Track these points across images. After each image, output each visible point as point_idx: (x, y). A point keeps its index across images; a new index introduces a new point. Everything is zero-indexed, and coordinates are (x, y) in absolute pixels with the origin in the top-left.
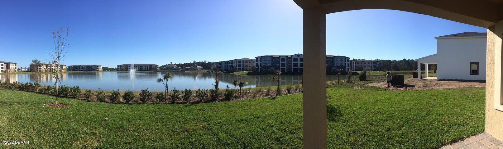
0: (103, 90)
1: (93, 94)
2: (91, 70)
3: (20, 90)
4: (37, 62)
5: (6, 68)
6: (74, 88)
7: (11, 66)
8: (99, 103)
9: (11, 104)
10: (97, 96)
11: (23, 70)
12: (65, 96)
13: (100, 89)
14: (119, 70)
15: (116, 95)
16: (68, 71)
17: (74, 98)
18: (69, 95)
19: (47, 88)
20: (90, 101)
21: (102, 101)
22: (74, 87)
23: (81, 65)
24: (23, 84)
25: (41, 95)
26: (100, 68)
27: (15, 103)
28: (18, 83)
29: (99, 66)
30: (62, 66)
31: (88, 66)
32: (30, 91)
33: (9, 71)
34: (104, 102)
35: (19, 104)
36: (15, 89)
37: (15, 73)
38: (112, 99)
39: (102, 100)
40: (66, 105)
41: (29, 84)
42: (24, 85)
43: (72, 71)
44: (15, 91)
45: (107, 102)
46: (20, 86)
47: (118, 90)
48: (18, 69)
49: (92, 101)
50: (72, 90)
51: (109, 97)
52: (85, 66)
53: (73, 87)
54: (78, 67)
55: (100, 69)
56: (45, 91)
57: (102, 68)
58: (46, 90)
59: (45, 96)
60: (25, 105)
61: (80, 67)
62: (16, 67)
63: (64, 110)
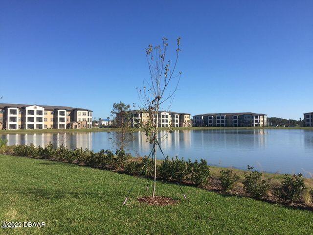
0: (260, 171)
1: (238, 178)
2: (242, 124)
3: (87, 165)
4: (123, 108)
5: (69, 120)
6: (196, 163)
7: (80, 116)
8: (250, 201)
9: (59, 196)
10: (245, 183)
11: (103, 123)
12: (178, 181)
13: (254, 170)
14: (308, 125)
15: (294, 187)
16: (194, 126)
17: (196, 186)
18: (185, 177)
19: (140, 162)
20: (229, 195)
21: (257, 198)
22: (196, 161)
23: (220, 114)
24: (94, 153)
25: (126, 177)
26: (262, 119)
27: (68, 193)
28: (84, 150)
29: (260, 115)
30: (182, 116)
31: (234, 116)
32: (106, 168)
33: (76, 126)
34: (263, 200)
35: (76, 195)
36: (77, 164)
37: (86, 131)
38: (283, 196)
39: (257, 196)
40: (174, 200)
41: (106, 154)
42: (95, 155)
43: (203, 126)
44: (77, 167)
45: (271, 202)
46: (88, 158)
47: (300, 175)
48: (93, 122)
49: (234, 195)
50: (192, 168)
51: (275, 188)
52: (229, 116)
53: (193, 162)
54: (214, 118)
55: (262, 121)
56: (137, 170)
57: (265, 119)
58: (140, 165)
59: (134, 178)
60: (88, 198)
61: (218, 118)
62: (90, 117)
63: (167, 212)
